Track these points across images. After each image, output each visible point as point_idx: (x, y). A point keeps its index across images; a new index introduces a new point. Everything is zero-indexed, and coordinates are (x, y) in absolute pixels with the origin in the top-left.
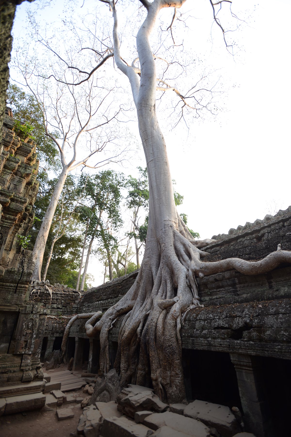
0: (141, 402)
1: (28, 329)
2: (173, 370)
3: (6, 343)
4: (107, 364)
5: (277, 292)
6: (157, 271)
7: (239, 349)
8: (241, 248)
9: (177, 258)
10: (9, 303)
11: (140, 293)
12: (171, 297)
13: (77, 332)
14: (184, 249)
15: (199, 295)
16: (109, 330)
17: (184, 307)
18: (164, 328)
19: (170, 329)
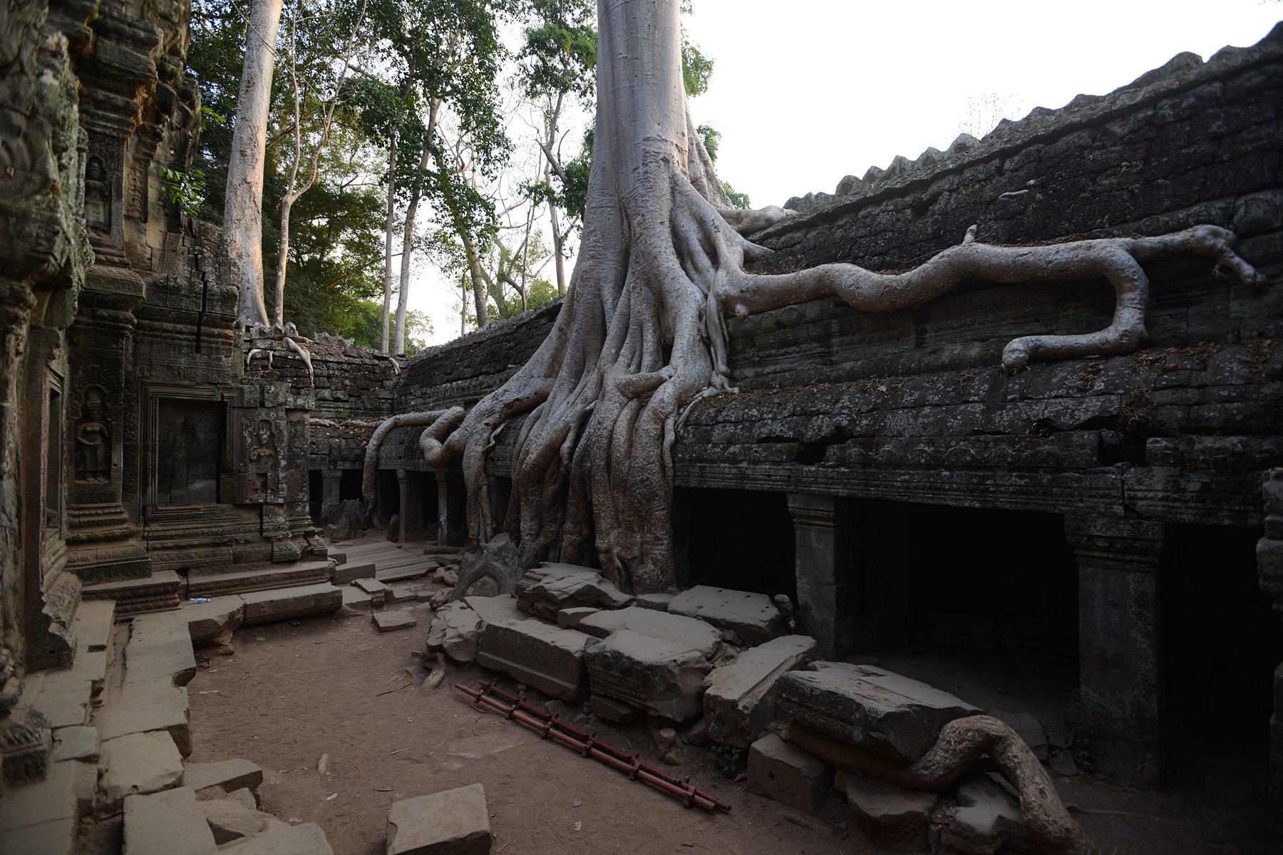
0: (572, 592)
1: (261, 445)
2: (650, 531)
3: (206, 479)
4: (486, 525)
5: (933, 357)
6: (616, 299)
7: (811, 483)
8: (866, 236)
9: (678, 261)
10: (185, 378)
11: (567, 359)
12: (653, 368)
13: (400, 458)
14: (700, 236)
15: (730, 362)
16: (487, 450)
17: (686, 392)
18: (631, 442)
19: (647, 443)
